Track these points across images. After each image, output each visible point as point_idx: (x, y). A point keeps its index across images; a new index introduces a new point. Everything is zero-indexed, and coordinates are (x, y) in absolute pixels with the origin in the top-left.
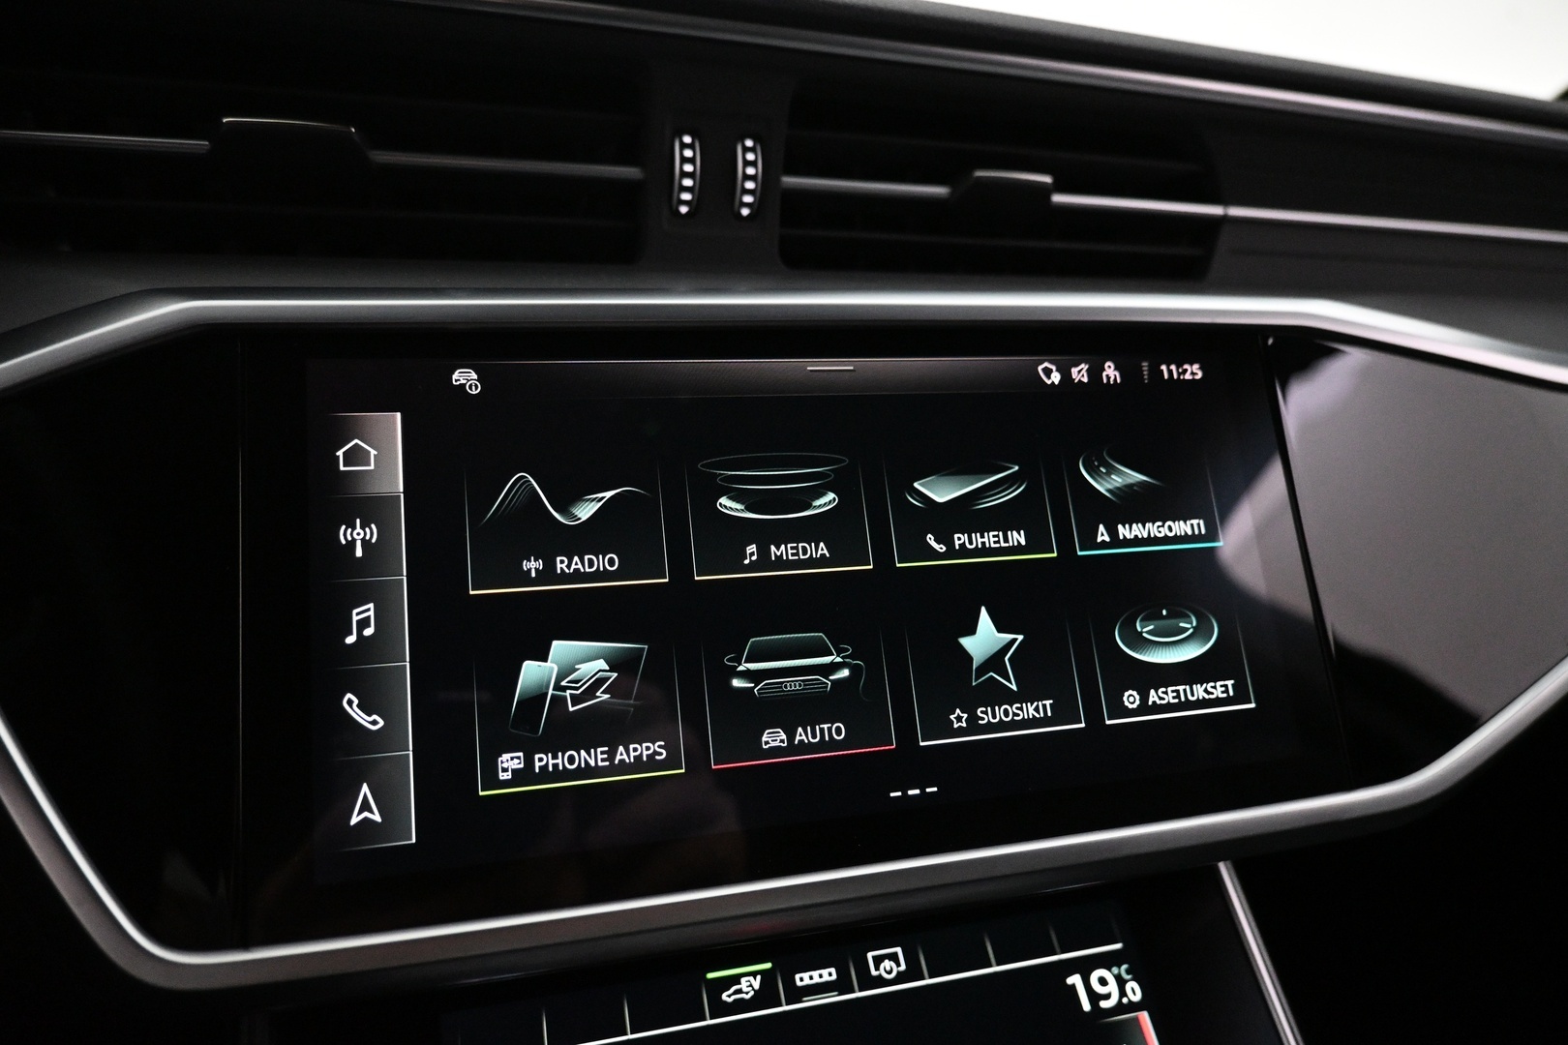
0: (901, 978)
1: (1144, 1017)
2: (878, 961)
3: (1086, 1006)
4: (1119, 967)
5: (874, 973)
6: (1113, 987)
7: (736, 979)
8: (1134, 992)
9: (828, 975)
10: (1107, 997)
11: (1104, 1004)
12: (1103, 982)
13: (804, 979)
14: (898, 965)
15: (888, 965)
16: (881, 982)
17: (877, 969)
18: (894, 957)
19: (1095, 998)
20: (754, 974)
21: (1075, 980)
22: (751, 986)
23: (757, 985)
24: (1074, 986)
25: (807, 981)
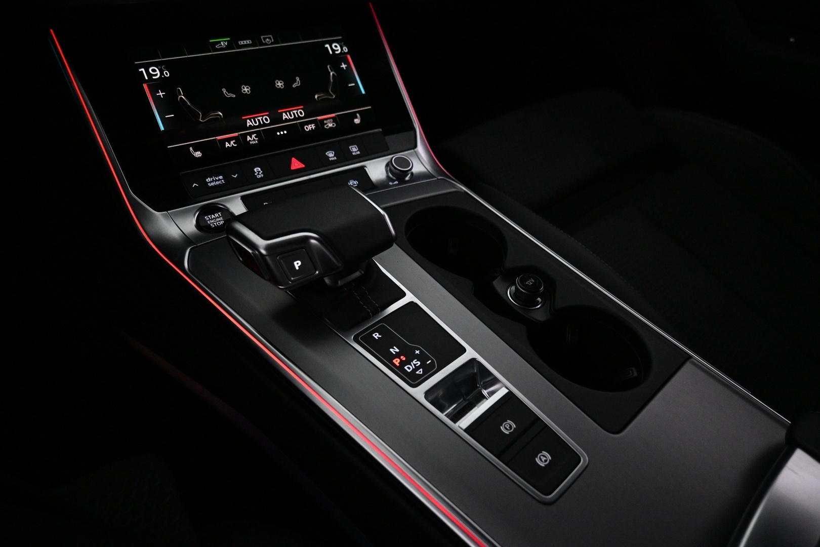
0: (272, 43)
1: (349, 57)
2: (265, 39)
3: (331, 52)
4: (341, 43)
5: (264, 42)
6: (339, 48)
7: (219, 42)
8: (346, 49)
9: (249, 42)
10: (338, 50)
11: (337, 52)
12: (336, 46)
13: (241, 43)
14: (271, 40)
15: (268, 41)
16: (266, 44)
17: (265, 40)
18: (269, 38)
19: (333, 50)
20: (225, 41)
21: (327, 46)
22: (224, 44)
23: (226, 44)
24: (327, 47)
25: (242, 43)
